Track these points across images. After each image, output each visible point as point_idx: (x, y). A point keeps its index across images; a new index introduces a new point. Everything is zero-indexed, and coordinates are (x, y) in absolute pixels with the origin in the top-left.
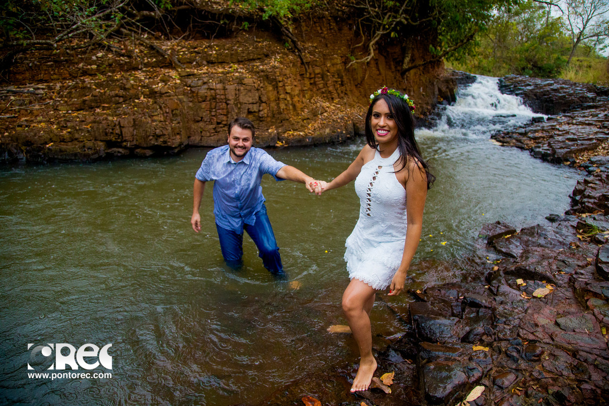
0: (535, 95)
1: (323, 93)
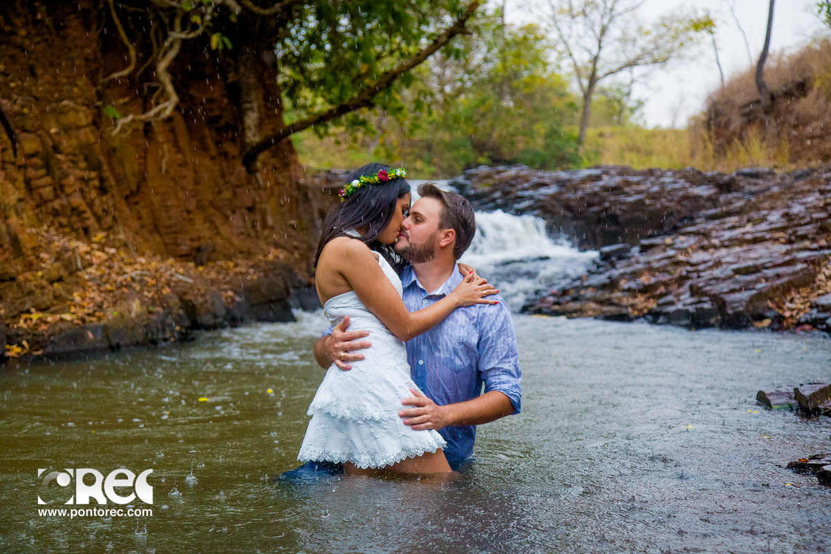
0: (568, 208)
1: (56, 213)
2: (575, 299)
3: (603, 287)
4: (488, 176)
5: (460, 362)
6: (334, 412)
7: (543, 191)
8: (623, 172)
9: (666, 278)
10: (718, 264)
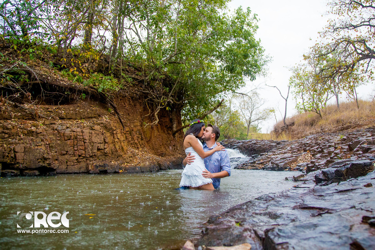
1: (132, 144)
2: (246, 166)
3: (252, 163)
4: (227, 141)
5: (216, 164)
6: (187, 174)
7: (239, 144)
8: (257, 140)
9: (266, 161)
10: (277, 157)
